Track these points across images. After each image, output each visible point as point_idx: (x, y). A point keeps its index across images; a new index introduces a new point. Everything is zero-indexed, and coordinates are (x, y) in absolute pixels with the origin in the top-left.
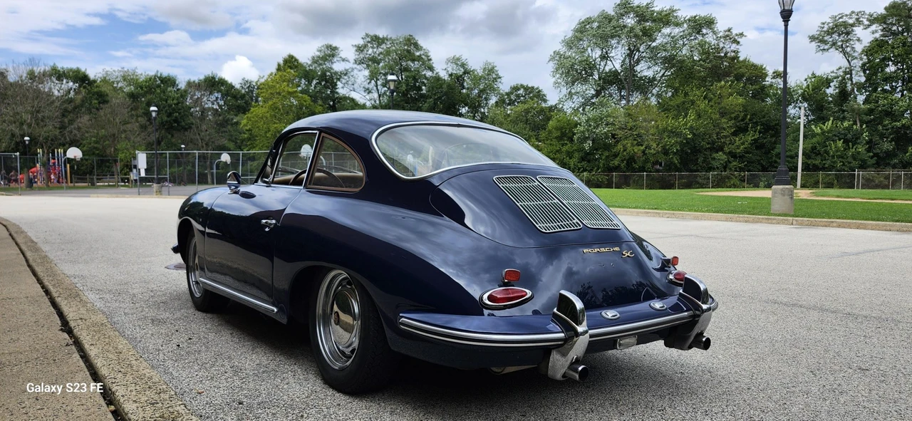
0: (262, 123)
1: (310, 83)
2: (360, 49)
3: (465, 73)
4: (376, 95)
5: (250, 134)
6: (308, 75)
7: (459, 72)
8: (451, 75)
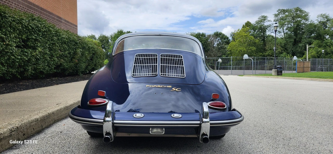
0: (235, 47)
1: (255, 31)
2: (276, 15)
3: (327, 21)
4: (283, 34)
5: (231, 52)
6: (254, 28)
7: (324, 20)
8: (320, 22)
